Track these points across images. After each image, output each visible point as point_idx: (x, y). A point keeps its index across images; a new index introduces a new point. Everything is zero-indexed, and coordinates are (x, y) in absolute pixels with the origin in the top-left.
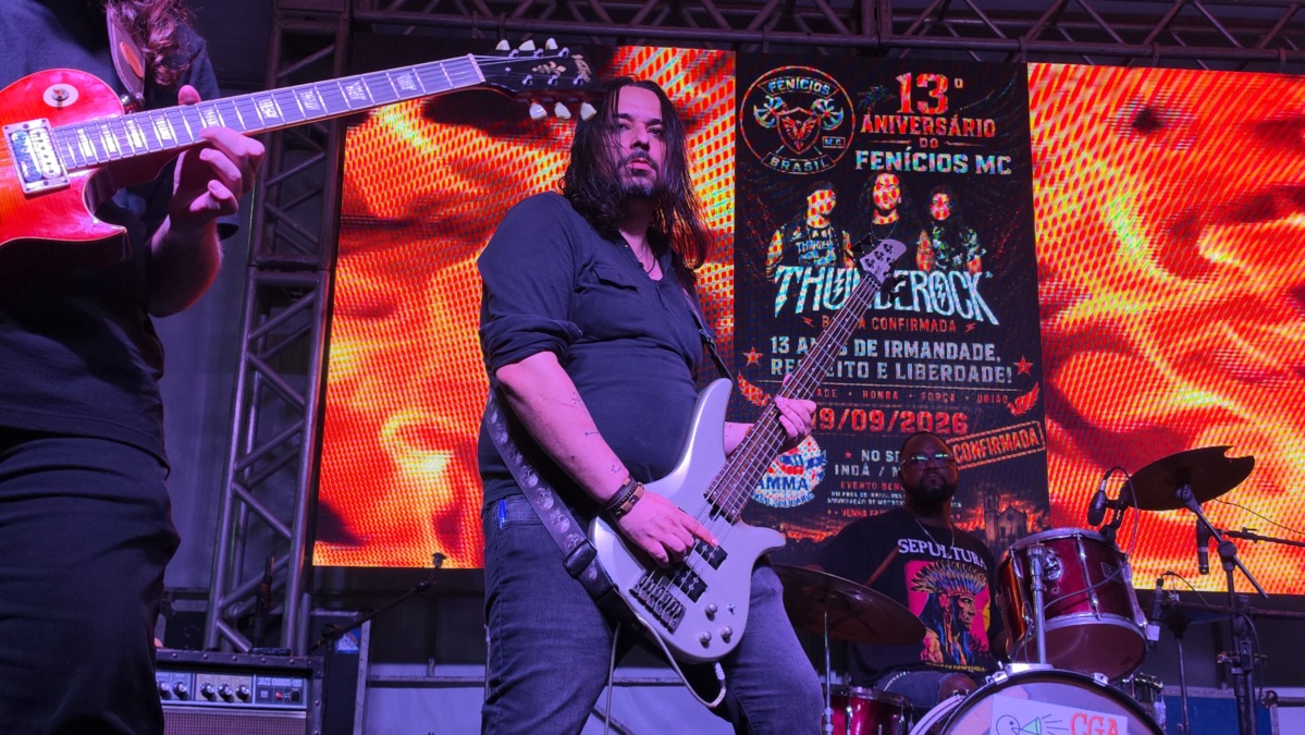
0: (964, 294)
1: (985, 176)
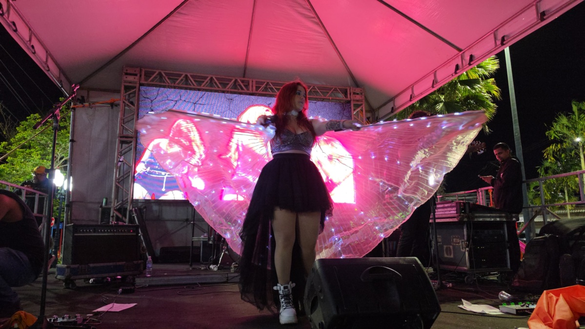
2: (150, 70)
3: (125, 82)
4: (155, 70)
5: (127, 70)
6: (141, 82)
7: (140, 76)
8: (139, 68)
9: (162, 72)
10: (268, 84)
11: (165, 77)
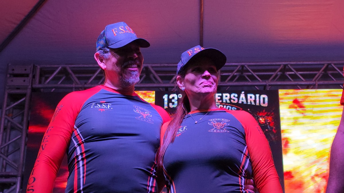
2: (48, 66)
3: (9, 88)
4: (56, 66)
5: (13, 70)
6: (34, 86)
7: (34, 77)
8: (32, 65)
9: (68, 67)
10: (243, 69)
11: (72, 75)
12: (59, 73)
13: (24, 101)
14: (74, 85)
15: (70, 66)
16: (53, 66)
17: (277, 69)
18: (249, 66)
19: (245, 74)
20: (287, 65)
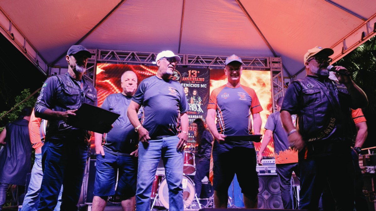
0: (198, 107)
1: (202, 88)
2: (105, 50)
6: (98, 60)
7: (98, 55)
8: (97, 49)
9: (115, 52)
10: (198, 58)
11: (116, 56)
12: (110, 54)
13: (93, 67)
14: (118, 61)
15: (116, 51)
16: (107, 50)
17: (214, 58)
18: (201, 56)
19: (199, 60)
20: (219, 57)
